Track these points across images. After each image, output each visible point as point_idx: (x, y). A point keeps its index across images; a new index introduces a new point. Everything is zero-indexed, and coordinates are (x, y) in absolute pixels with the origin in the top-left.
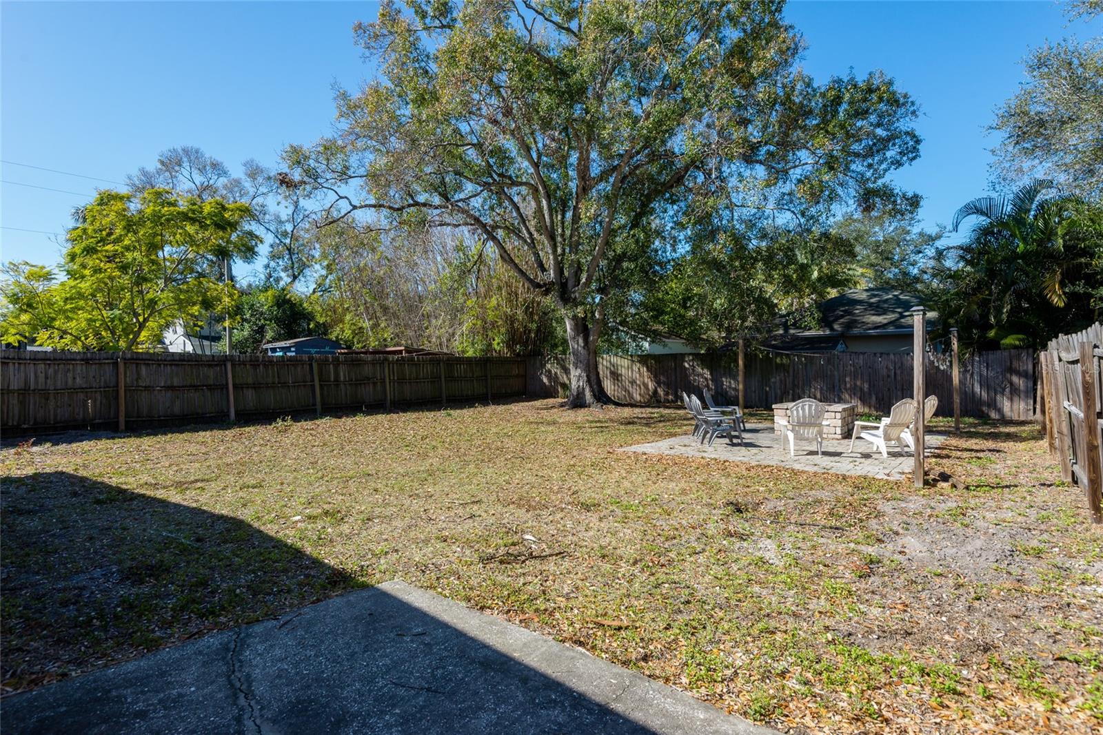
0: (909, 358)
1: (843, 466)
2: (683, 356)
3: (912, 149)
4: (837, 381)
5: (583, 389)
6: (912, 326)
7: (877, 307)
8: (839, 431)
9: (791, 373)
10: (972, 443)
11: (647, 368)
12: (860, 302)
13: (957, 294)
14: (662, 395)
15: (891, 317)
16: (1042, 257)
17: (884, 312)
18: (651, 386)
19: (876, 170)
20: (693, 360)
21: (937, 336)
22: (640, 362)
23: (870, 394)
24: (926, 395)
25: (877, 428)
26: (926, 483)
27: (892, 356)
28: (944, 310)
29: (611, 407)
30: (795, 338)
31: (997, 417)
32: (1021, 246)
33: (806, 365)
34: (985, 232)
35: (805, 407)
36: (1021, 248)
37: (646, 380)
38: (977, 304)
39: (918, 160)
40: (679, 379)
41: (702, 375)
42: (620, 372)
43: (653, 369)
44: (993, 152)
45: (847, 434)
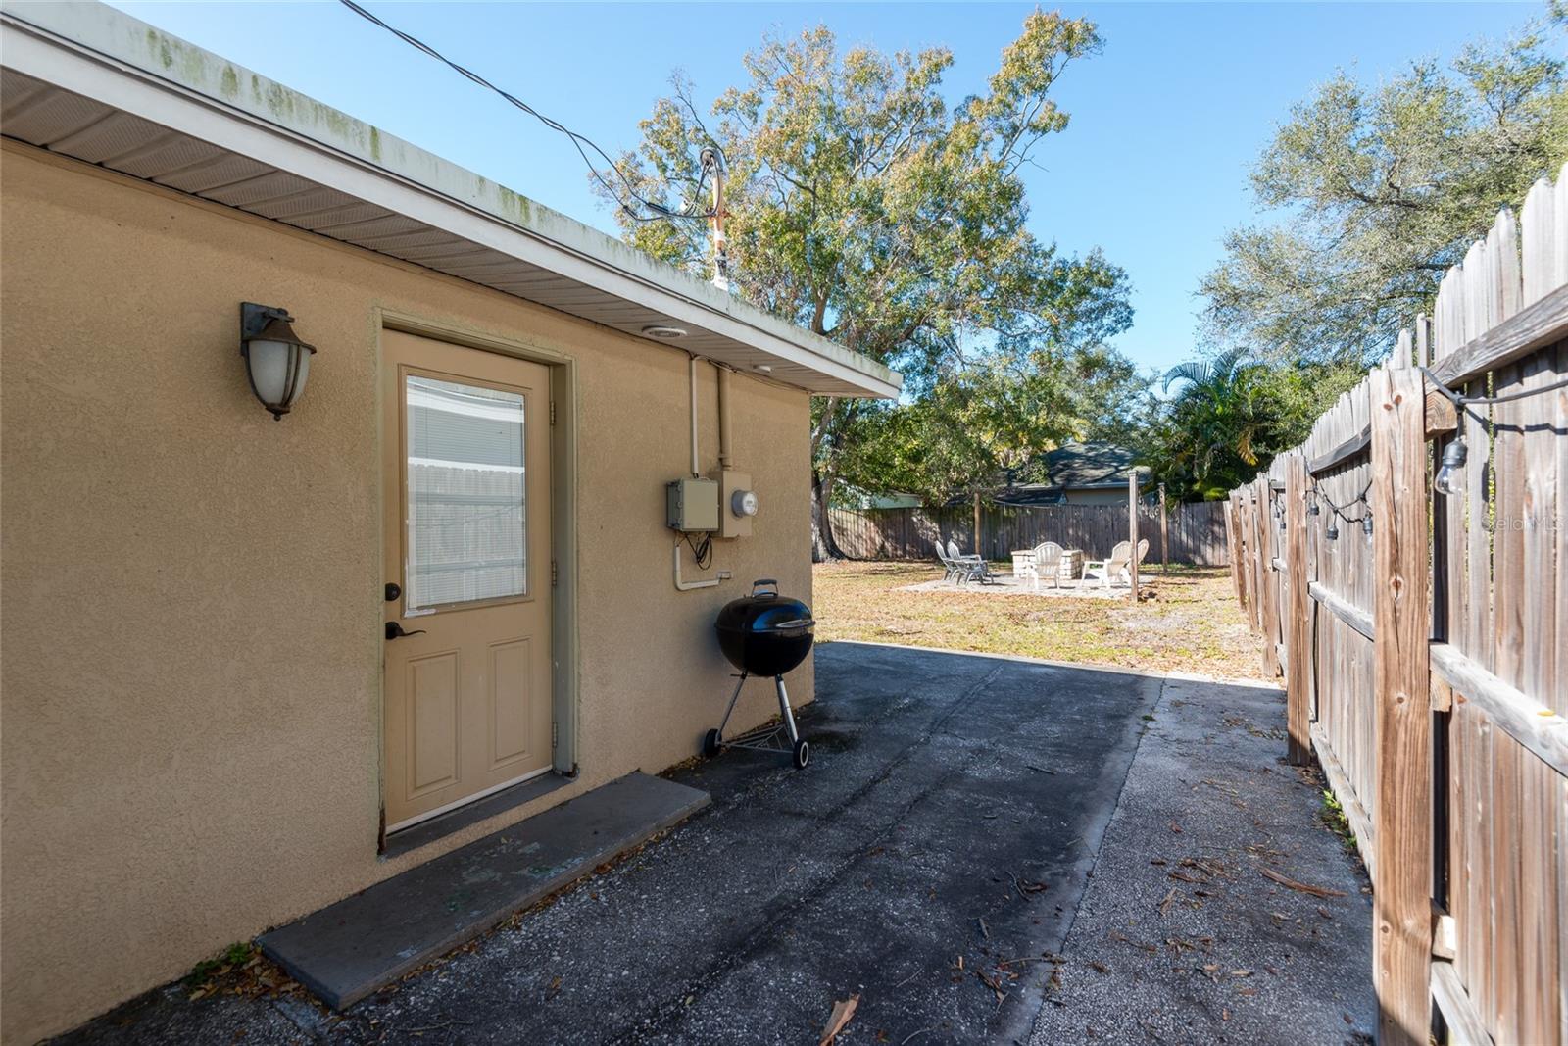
0: (1125, 510)
1: (1079, 594)
2: (911, 509)
3: (1126, 320)
4: (1060, 532)
5: (816, 543)
6: (1128, 480)
7: (1095, 461)
8: (1069, 573)
9: (1017, 526)
10: (1177, 580)
11: (875, 523)
12: (1079, 455)
13: (1166, 450)
14: (890, 549)
15: (1108, 470)
16: (1237, 420)
17: (1101, 466)
18: (878, 540)
19: (1094, 335)
20: (921, 513)
21: (1148, 491)
22: (866, 517)
23: (1091, 544)
24: (1139, 540)
25: (1102, 566)
26: (1139, 600)
27: (1109, 508)
28: (1155, 465)
29: (846, 561)
30: (1019, 492)
31: (1202, 563)
32: (1220, 408)
33: (1031, 516)
34: (1189, 393)
35: (1046, 549)
36: (1220, 410)
37: (873, 535)
38: (1183, 460)
39: (1131, 328)
40: (907, 534)
41: (930, 529)
42: (844, 527)
43: (881, 524)
44: (1198, 316)
45: (1077, 576)
